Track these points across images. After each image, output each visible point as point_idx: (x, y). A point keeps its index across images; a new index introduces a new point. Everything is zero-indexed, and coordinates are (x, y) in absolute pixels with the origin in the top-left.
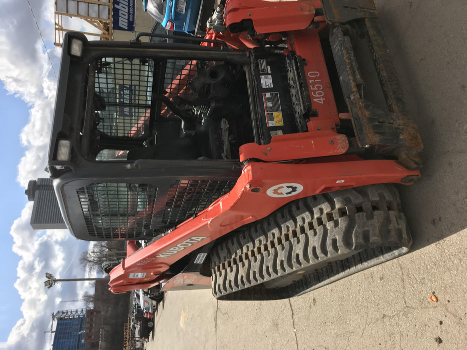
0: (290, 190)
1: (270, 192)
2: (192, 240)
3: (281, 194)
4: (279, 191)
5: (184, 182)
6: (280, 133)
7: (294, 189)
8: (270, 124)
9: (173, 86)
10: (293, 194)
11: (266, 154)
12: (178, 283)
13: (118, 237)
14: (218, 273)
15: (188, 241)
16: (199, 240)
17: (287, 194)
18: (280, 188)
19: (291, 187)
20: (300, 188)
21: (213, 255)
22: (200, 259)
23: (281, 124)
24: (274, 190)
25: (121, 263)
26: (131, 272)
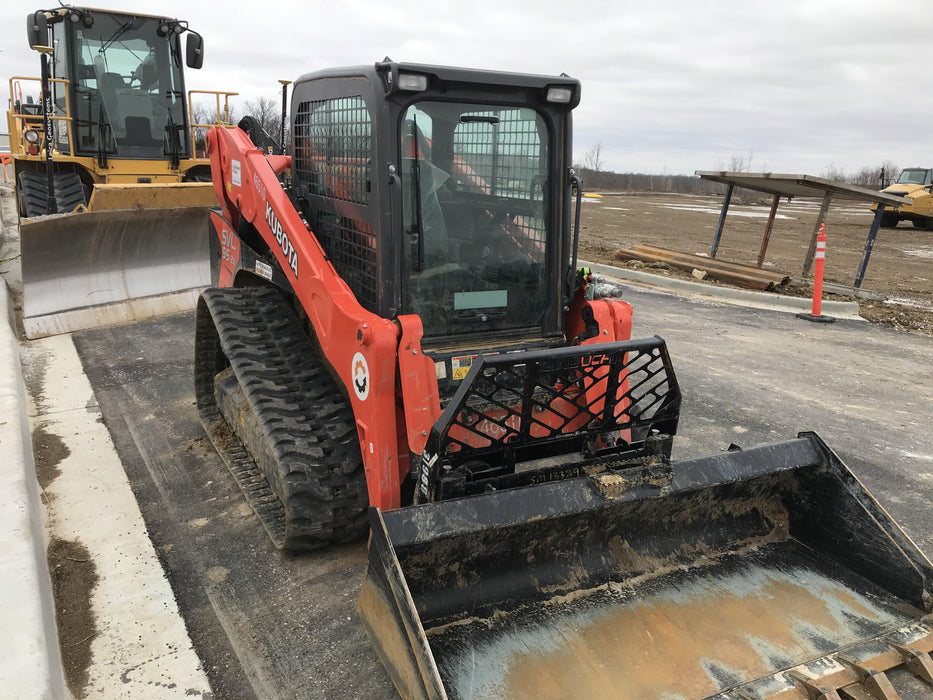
0: (361, 384)
1: (359, 357)
2: (293, 254)
3: (357, 373)
4: (360, 369)
5: (374, 243)
6: (443, 375)
7: (362, 389)
8: (455, 362)
9: (526, 231)
10: (356, 389)
11: (408, 348)
12: (224, 236)
13: (296, 146)
14: (240, 296)
15: (292, 249)
16: (293, 265)
17: (357, 381)
18: (363, 368)
19: (365, 384)
20: (363, 396)
21: (268, 288)
22: (264, 270)
23: (455, 377)
24: (361, 362)
25: (255, 148)
26: (243, 164)
